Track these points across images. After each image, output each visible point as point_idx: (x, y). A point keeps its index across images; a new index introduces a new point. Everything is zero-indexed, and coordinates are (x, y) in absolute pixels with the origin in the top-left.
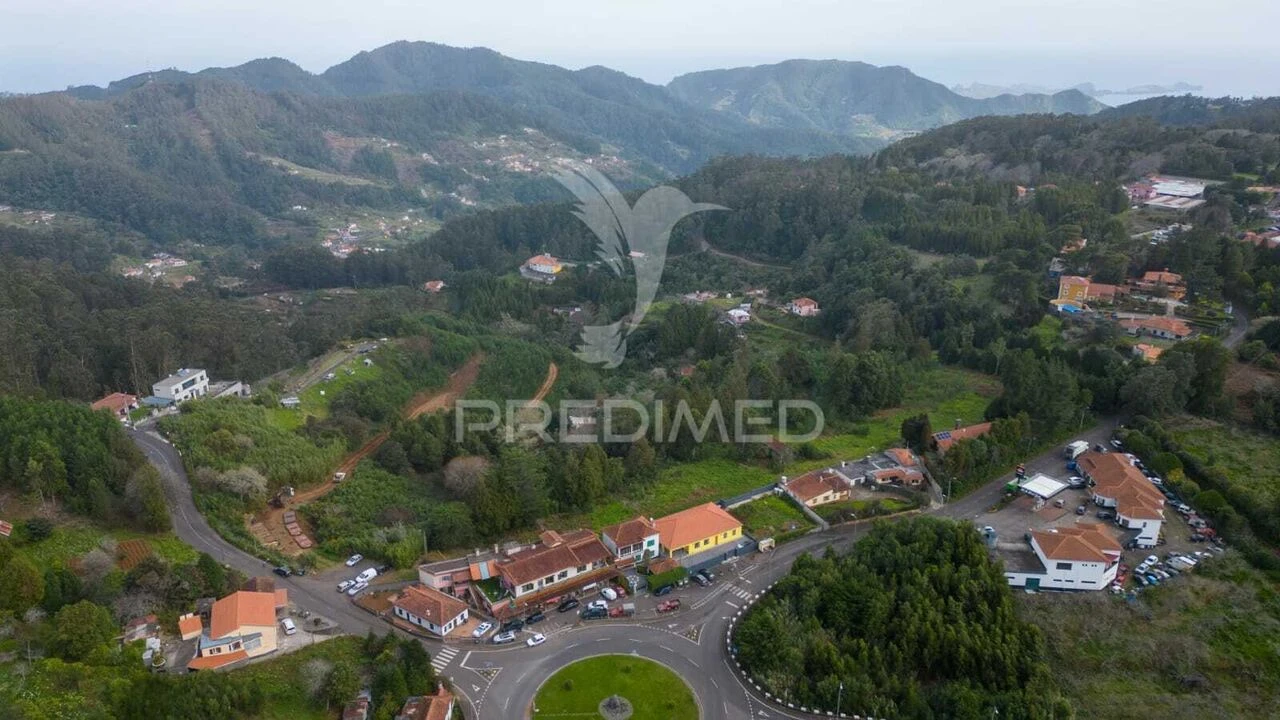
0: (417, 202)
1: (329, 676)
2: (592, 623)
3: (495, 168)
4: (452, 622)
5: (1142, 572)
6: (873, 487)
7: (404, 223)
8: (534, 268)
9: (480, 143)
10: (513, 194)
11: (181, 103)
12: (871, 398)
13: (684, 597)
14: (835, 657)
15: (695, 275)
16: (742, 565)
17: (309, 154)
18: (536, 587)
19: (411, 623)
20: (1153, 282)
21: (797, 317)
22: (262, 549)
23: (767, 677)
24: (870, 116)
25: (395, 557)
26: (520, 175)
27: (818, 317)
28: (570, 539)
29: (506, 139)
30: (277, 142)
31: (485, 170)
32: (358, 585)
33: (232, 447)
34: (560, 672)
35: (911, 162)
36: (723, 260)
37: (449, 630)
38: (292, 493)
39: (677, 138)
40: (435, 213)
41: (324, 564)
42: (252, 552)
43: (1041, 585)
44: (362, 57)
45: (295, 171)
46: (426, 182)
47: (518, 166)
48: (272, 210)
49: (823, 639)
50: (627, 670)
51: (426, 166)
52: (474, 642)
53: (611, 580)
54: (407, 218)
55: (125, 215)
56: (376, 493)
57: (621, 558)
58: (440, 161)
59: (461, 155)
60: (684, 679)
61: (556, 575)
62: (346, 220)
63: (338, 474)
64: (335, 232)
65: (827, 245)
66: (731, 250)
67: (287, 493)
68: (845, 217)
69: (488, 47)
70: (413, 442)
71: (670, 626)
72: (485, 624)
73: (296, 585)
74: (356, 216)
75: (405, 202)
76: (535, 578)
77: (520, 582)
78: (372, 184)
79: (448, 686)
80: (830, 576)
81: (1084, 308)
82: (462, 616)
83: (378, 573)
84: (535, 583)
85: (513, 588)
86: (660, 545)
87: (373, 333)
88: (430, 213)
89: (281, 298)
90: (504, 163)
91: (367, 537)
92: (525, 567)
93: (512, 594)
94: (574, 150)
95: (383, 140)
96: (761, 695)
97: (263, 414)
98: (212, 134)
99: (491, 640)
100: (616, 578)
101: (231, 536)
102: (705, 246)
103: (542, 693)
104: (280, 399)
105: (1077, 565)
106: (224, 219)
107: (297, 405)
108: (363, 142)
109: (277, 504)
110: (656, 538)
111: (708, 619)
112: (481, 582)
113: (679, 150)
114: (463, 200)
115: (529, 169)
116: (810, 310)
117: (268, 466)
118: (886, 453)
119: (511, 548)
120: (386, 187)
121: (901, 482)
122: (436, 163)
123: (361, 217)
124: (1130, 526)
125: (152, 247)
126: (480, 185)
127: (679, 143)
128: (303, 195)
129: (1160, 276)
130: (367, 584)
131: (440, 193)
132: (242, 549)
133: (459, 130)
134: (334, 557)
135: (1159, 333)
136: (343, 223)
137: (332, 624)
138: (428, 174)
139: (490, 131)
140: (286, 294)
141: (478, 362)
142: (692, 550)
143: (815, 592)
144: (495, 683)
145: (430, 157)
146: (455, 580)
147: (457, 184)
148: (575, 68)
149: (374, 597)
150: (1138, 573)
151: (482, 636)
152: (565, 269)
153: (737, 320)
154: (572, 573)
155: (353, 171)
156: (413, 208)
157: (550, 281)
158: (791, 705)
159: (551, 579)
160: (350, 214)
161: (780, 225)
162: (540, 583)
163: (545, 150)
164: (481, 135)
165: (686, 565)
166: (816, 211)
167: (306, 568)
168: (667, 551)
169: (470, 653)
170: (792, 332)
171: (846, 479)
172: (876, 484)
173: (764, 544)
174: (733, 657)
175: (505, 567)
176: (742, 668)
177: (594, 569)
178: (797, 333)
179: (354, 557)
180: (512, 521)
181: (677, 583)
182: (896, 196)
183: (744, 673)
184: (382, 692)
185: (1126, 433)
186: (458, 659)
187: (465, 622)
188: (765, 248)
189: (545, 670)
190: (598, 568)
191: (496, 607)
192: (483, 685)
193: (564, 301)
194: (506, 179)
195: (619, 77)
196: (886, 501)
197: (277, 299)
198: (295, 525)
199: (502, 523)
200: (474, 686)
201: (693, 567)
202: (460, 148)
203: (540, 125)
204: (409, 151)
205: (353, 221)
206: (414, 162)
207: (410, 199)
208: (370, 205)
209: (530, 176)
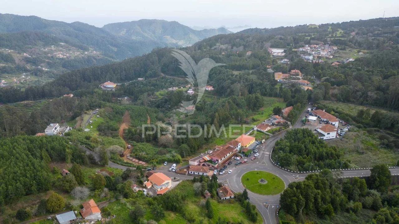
0: (26, 71)
2: (239, 166)
3: (52, 57)
6: (275, 125)
7: (23, 78)
8: (107, 86)
9: (45, 49)
10: (61, 65)
12: (259, 105)
15: (163, 83)
16: (261, 147)
18: (222, 159)
20: (294, 72)
21: (208, 91)
23: (289, 168)
24: (169, 36)
25: (177, 160)
26: (63, 59)
27: (214, 90)
28: (224, 147)
29: (54, 47)
31: (49, 58)
33: (99, 142)
36: (170, 78)
39: (112, 44)
40: (34, 74)
43: (324, 139)
46: (27, 63)
47: (61, 56)
50: (257, 174)
51: (26, 58)
53: (236, 156)
54: (24, 77)
57: (234, 150)
58: (31, 56)
59: (38, 53)
60: (271, 172)
61: (225, 156)
66: (172, 75)
72: (215, 171)
74: (3, 77)
75: (22, 71)
78: (7, 65)
81: (283, 80)
83: (177, 165)
85: (217, 161)
88: (32, 74)
90: (55, 55)
94: (80, 50)
95: (7, 49)
96: (290, 171)
99: (219, 174)
102: (163, 75)
103: (243, 182)
105: (331, 133)
109: (123, 155)
111: (264, 160)
112: (208, 161)
113: (113, 48)
114: (44, 69)
115: (65, 57)
116: (211, 89)
118: (272, 117)
119: (210, 152)
120: (12, 66)
121: (280, 123)
122: (30, 56)
123: (5, 78)
124: (333, 124)
126: (49, 64)
127: (113, 46)
130: (176, 168)
131: (34, 67)
133: (36, 45)
134: (159, 164)
135: (303, 84)
137: (179, 178)
138: (27, 60)
139: (47, 44)
141: (127, 113)
142: (248, 146)
145: (27, 55)
146: (200, 162)
147: (40, 64)
148: (70, 23)
151: (216, 174)
152: (117, 85)
153: (191, 93)
154: (228, 155)
156: (25, 73)
157: (114, 90)
158: (299, 172)
163: (70, 50)
164: (45, 46)
165: (249, 149)
167: (155, 168)
168: (243, 147)
170: (208, 95)
171: (269, 124)
173: (263, 141)
174: (278, 166)
175: (211, 156)
178: (209, 95)
179: (165, 163)
183: (283, 168)
185: (316, 105)
187: (209, 172)
189: (238, 177)
191: (216, 166)
193: (120, 96)
194: (58, 61)
195: (86, 25)
196: (281, 127)
198: (134, 159)
201: (251, 149)
202: (37, 51)
203: (66, 42)
204: (18, 53)
205: (3, 79)
206: (21, 56)
207: (23, 70)
208: (8, 73)
209: (66, 59)
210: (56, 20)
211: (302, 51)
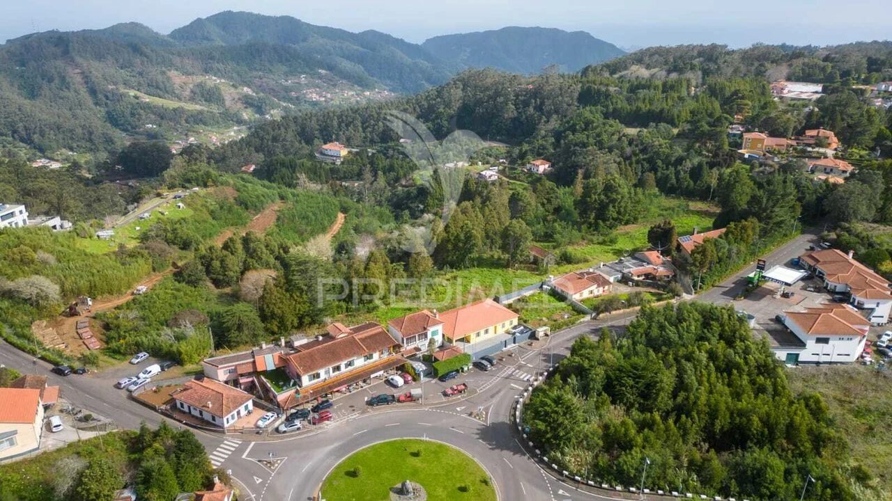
0: (240, 122)
1: (81, 474)
2: (380, 409)
3: (298, 98)
4: (235, 412)
5: (884, 345)
6: (630, 283)
7: (230, 137)
8: (326, 152)
9: (287, 81)
11: (59, 51)
12: (615, 215)
13: (470, 381)
14: (633, 432)
16: (522, 350)
17: (158, 87)
18: (323, 376)
19: (193, 416)
20: (813, 137)
21: (536, 173)
22: (45, 349)
23: (563, 454)
25: (180, 353)
26: (317, 103)
27: (553, 171)
28: (356, 330)
29: (305, 78)
30: (133, 79)
31: (291, 100)
32: (139, 381)
33: (33, 261)
34: (349, 458)
35: (607, 74)
37: (231, 422)
38: (90, 303)
41: (106, 362)
42: (33, 353)
43: (799, 360)
44: (199, 23)
45: (147, 99)
46: (246, 108)
47: (315, 97)
48: (129, 128)
49: (615, 415)
50: (416, 455)
51: (246, 96)
52: (258, 431)
53: (398, 369)
54: (232, 133)
55: (15, 132)
56: (173, 302)
57: (408, 347)
58: (257, 93)
59: (272, 89)
60: (475, 460)
61: (343, 364)
62: (186, 135)
63: (139, 288)
64: (178, 143)
65: (554, 123)
67: (84, 302)
68: (565, 106)
69: (291, 16)
70: (212, 259)
71: (458, 409)
72: (270, 414)
73: (70, 383)
74: (194, 132)
75: (231, 122)
76: (321, 367)
77: (306, 371)
78: (206, 109)
79: (225, 479)
80: (612, 356)
81: (764, 155)
82: (246, 407)
83: (163, 369)
84: (322, 372)
85: (299, 377)
86: (443, 335)
87: (187, 185)
89: (130, 184)
90: (305, 95)
91: (155, 336)
92: (311, 356)
93: (298, 382)
94: (356, 86)
95: (214, 78)
96: (559, 472)
97: (74, 240)
98: (83, 73)
99: (277, 430)
100: (403, 366)
101: (15, 339)
103: (329, 481)
104: (96, 232)
105: (832, 340)
106: (91, 133)
107: (111, 236)
108: (199, 79)
109: (72, 313)
110: (439, 328)
111: (495, 400)
112: (265, 373)
115: (323, 99)
116: (545, 168)
117: (66, 279)
118: (636, 255)
119: (297, 340)
120: (216, 111)
121: (654, 278)
122: (254, 94)
123: (197, 133)
124: (865, 306)
125: (35, 155)
126: (287, 110)
128: (153, 117)
129: (818, 133)
130: (148, 380)
131: (257, 116)
132: (23, 350)
133: (271, 71)
134: (121, 357)
135: (828, 170)
136: (185, 137)
137: (104, 420)
138: (248, 102)
139: (294, 72)
140: (134, 181)
141: (276, 208)
142: (474, 340)
143: (600, 371)
144: (279, 473)
145: (249, 90)
146: (239, 372)
147: (270, 110)
148: (356, 32)
149: (155, 392)
150: (881, 346)
151: (266, 427)
152: (349, 152)
153: (488, 178)
154: (359, 362)
155: (192, 99)
156: (237, 126)
157: (340, 162)
158: (591, 482)
159: (338, 368)
160: (188, 130)
161: (515, 114)
162: (327, 372)
163: (334, 86)
164: (287, 75)
165: (470, 352)
166: (542, 103)
167: (87, 367)
168: (450, 341)
169: (253, 443)
171: (606, 277)
172: (632, 281)
173: (541, 332)
174: (525, 436)
175: (291, 357)
176: (535, 447)
177: (380, 357)
179: (140, 355)
180: (301, 318)
181: (462, 369)
182: (603, 89)
183: (538, 451)
184: (147, 488)
186: (240, 450)
187: (249, 413)
188: (504, 132)
189: (333, 457)
190: (385, 356)
191: (282, 396)
192: (265, 476)
194: (306, 106)
195: (387, 38)
196: (646, 293)
197: (127, 185)
198: (88, 329)
199: (290, 320)
200: (255, 478)
201: (476, 353)
202: (272, 83)
203: (330, 68)
204: (233, 86)
205: (192, 136)
206: (238, 93)
207: (235, 119)
208: (205, 124)
209: (324, 104)
210: (329, 26)
211: (885, 91)
